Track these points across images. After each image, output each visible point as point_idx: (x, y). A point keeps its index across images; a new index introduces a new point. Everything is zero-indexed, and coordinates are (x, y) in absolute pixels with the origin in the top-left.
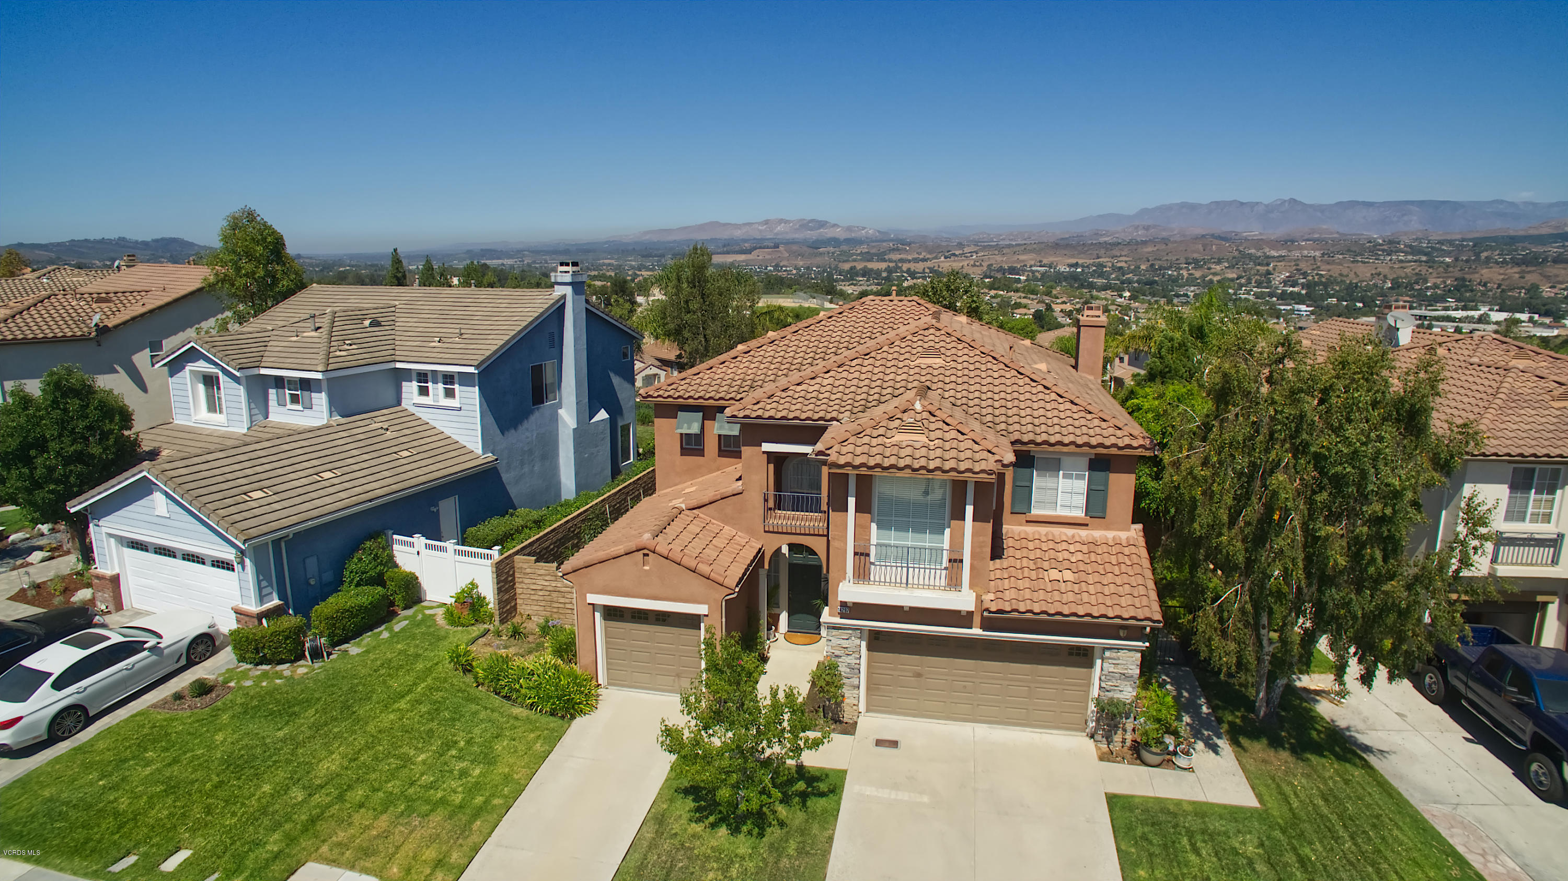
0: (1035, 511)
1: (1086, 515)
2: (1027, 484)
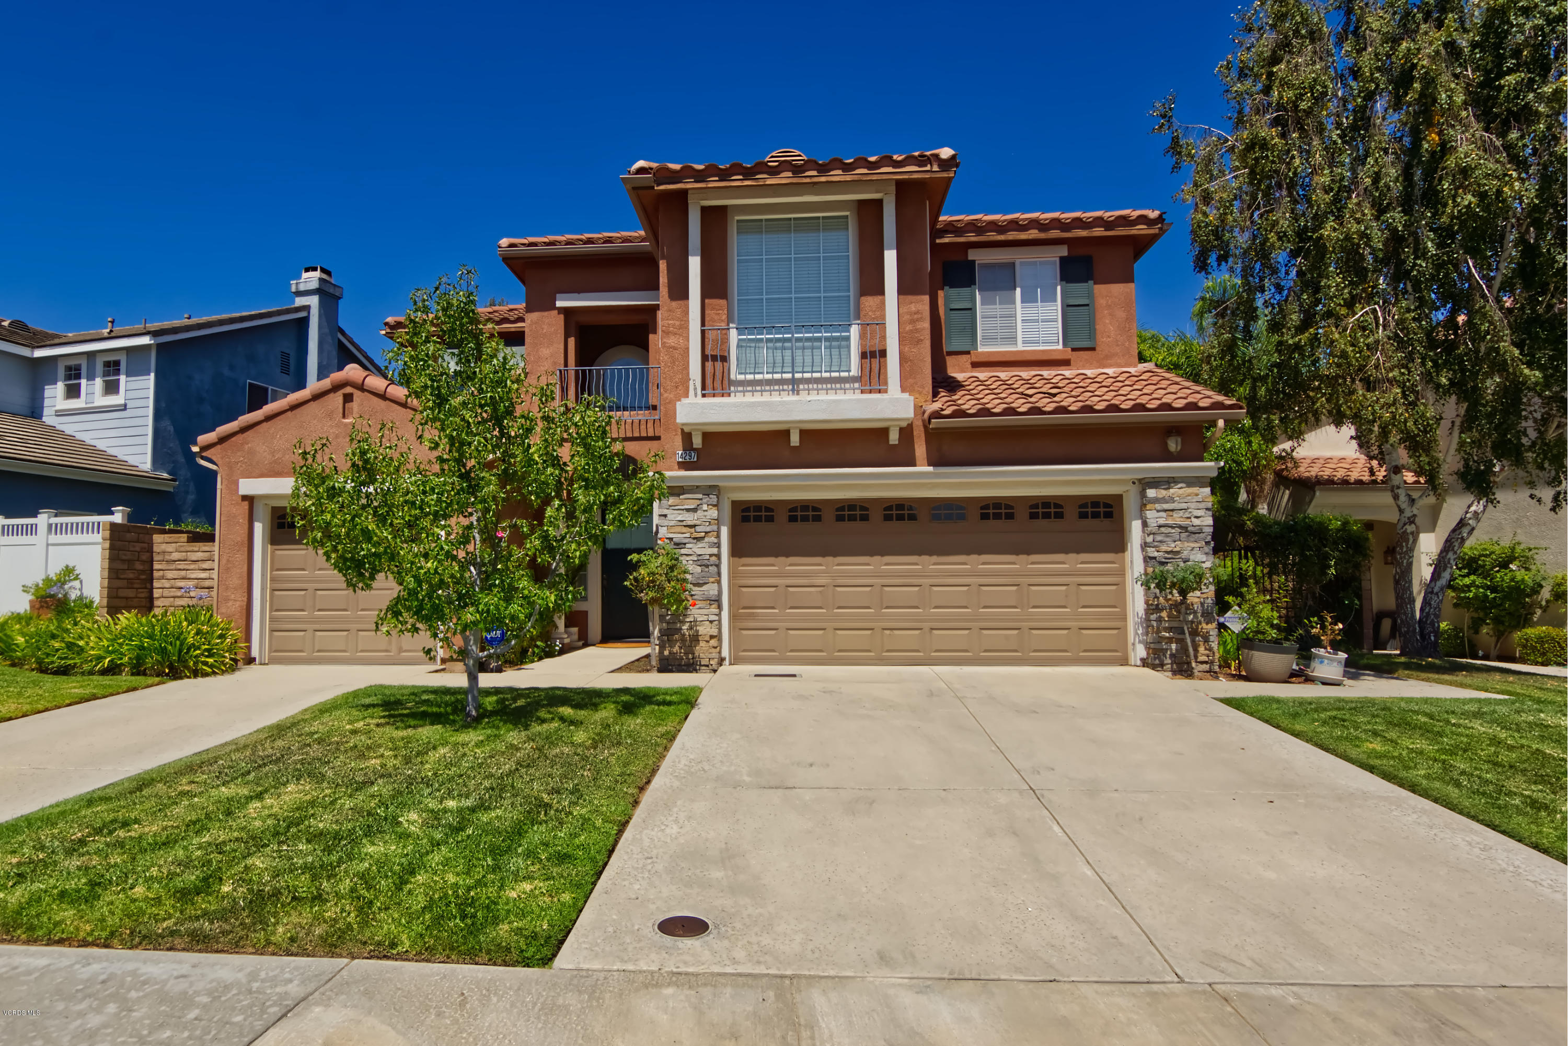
0: (984, 348)
1: (1065, 345)
2: (968, 306)
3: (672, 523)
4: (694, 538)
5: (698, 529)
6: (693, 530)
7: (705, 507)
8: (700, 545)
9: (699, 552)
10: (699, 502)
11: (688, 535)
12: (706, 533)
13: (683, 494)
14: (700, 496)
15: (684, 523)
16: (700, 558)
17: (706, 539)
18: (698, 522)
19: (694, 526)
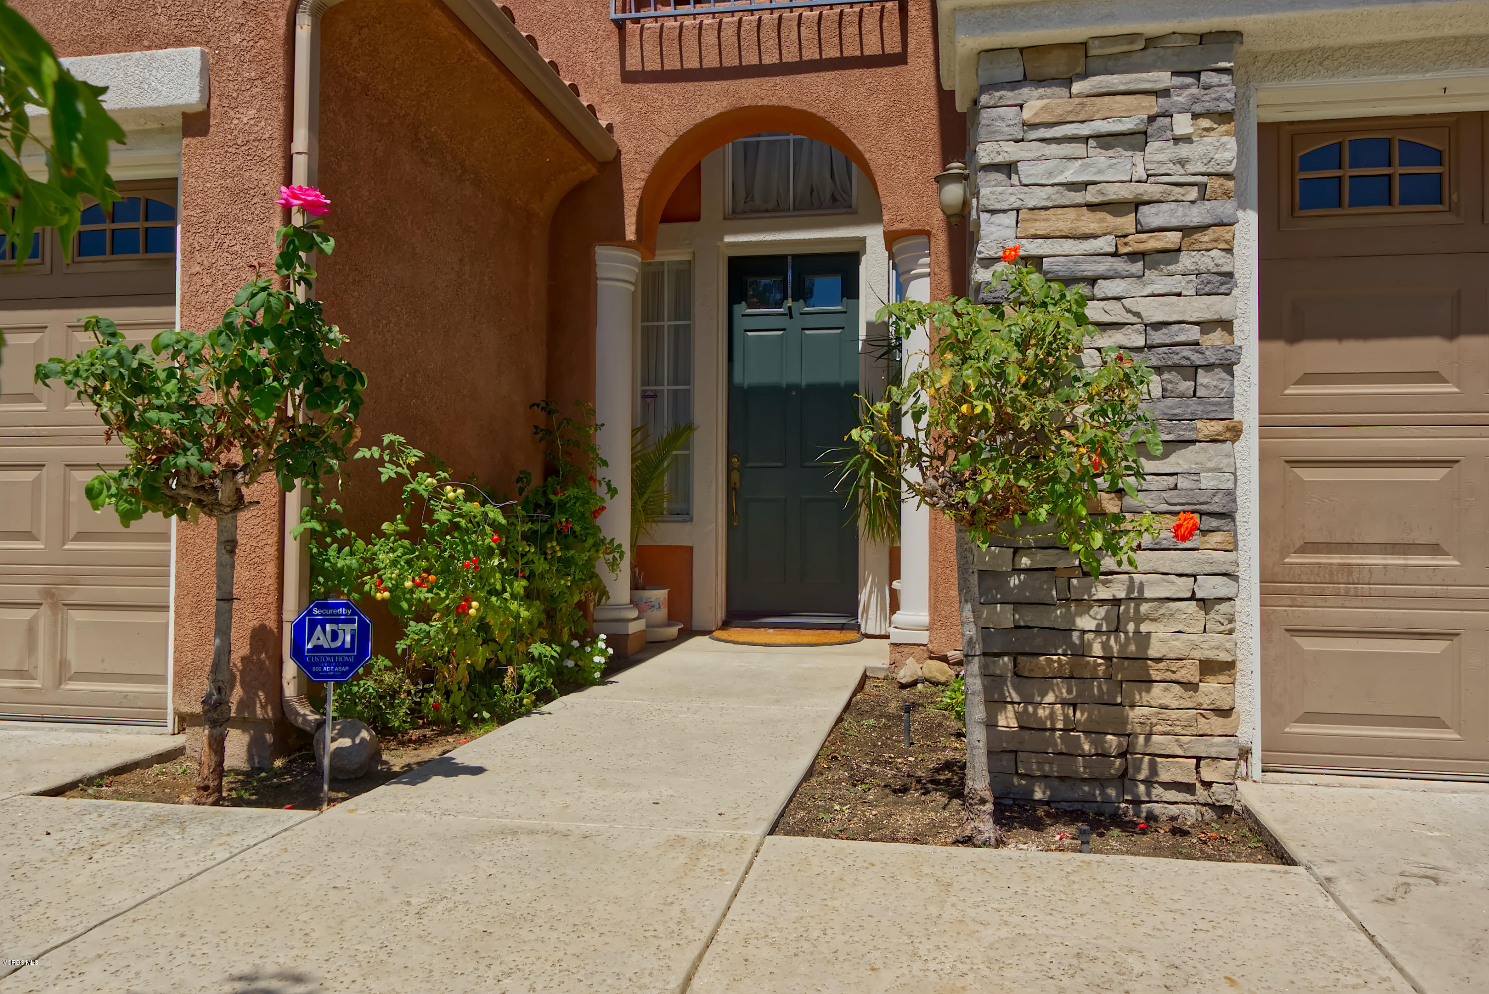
3: (1038, 197)
4: (1133, 256)
5: (1151, 216)
6: (1127, 222)
7: (1183, 124)
8: (1159, 282)
9: (1155, 311)
10: (1152, 105)
11: (1105, 244)
12: (1187, 231)
13: (1084, 76)
14: (1162, 78)
15: (1091, 195)
16: (1157, 337)
17: (1186, 261)
18: (1151, 190)
19: (1136, 205)
